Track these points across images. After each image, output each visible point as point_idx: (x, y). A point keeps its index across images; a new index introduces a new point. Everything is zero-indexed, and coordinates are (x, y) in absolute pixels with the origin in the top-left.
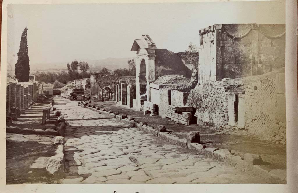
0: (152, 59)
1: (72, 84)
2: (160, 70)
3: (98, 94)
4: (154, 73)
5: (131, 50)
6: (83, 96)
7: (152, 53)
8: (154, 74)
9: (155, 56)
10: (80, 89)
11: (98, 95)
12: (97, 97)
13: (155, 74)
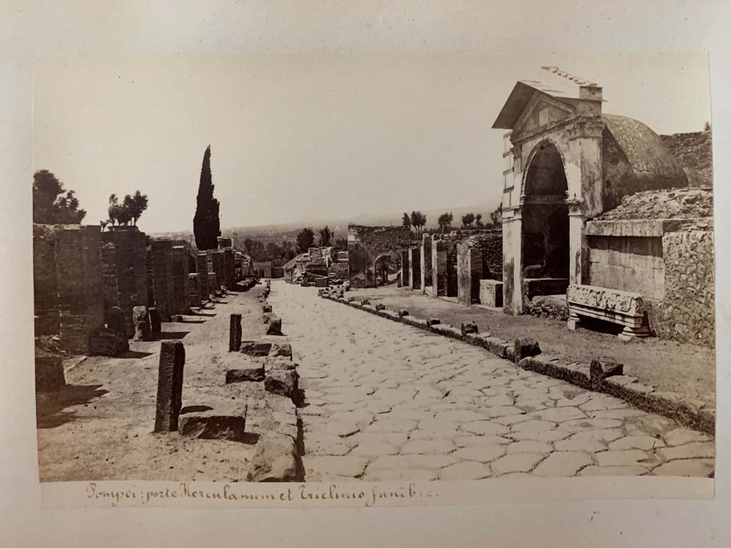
0: (593, 138)
1: (304, 256)
2: (618, 178)
3: (366, 272)
4: (598, 186)
5: (494, 126)
6: (325, 277)
7: (591, 115)
8: (600, 191)
9: (601, 128)
10: (319, 266)
11: (364, 273)
12: (364, 278)
13: (603, 189)
